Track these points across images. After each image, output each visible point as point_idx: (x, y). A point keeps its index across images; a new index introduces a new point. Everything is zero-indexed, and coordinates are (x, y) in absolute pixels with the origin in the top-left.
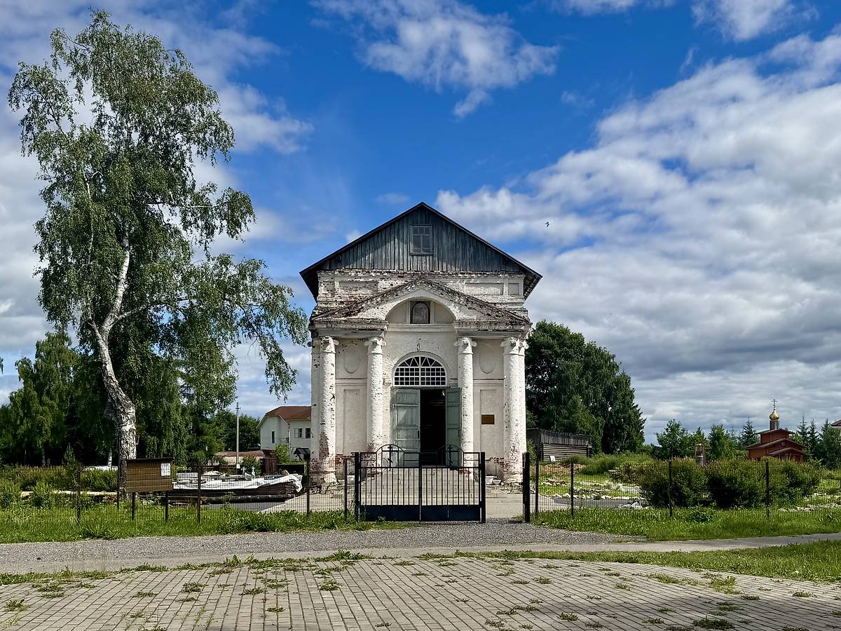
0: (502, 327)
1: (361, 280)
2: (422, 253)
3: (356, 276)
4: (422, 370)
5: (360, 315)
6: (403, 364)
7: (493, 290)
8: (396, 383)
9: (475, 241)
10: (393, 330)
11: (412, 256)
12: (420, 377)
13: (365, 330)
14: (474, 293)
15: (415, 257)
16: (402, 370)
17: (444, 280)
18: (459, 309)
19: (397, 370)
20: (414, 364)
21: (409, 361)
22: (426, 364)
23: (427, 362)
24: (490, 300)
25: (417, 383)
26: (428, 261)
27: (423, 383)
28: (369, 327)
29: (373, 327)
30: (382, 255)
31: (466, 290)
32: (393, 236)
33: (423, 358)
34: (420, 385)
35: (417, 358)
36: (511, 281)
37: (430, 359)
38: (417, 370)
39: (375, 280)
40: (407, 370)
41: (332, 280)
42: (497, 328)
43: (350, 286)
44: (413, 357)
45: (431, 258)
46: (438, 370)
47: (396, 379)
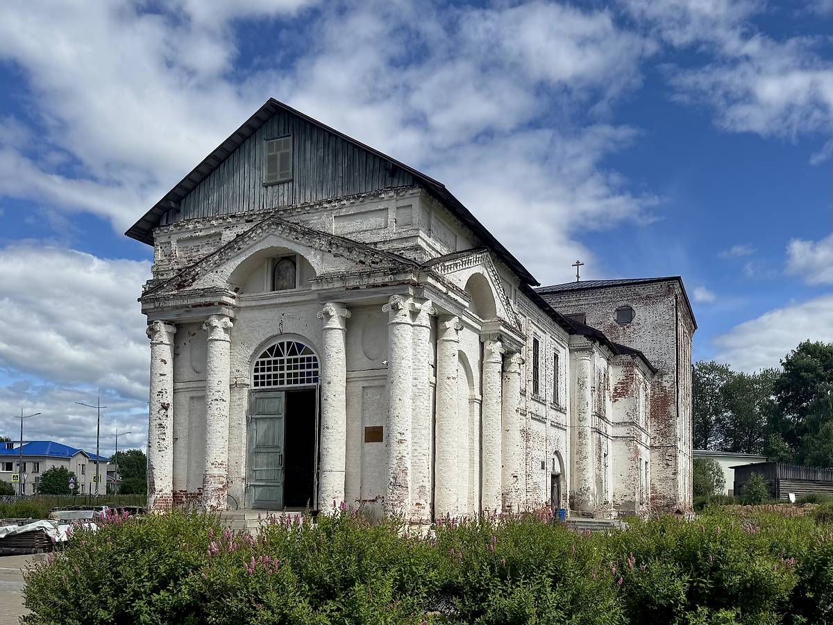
0: (379, 280)
1: (201, 234)
2: (279, 179)
3: (195, 230)
4: (289, 361)
5: (195, 286)
6: (265, 355)
7: (374, 221)
8: (256, 384)
9: (351, 147)
10: (247, 304)
11: (266, 187)
12: (286, 372)
13: (200, 306)
14: (346, 231)
15: (270, 188)
16: (263, 363)
17: (305, 217)
18: (322, 259)
19: (257, 364)
20: (279, 354)
21: (271, 350)
22: (293, 353)
23: (295, 349)
24: (368, 238)
25: (282, 383)
26: (286, 192)
27: (289, 382)
28: (203, 300)
29: (208, 299)
30: (228, 193)
31: (335, 228)
32: (242, 162)
33: (289, 344)
34: (286, 385)
35: (282, 344)
36: (401, 203)
37: (297, 343)
38: (282, 361)
39: (217, 230)
40: (269, 363)
41: (169, 240)
42: (371, 281)
43: (191, 245)
44: (276, 342)
45: (290, 184)
46: (309, 359)
47: (256, 377)
